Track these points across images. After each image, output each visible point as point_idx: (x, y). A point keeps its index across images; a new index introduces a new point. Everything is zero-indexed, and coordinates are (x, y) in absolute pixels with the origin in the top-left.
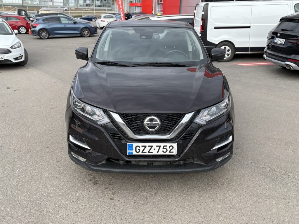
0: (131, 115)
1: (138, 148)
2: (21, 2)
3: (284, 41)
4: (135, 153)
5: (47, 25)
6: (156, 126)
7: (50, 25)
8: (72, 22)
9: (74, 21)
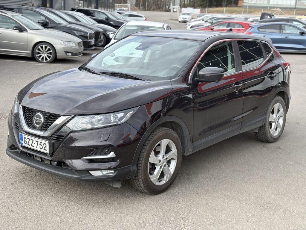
2: (293, 3)
4: (24, 145)
5: (262, 35)
6: (40, 123)
7: (266, 35)
8: (299, 32)
9: (302, 31)
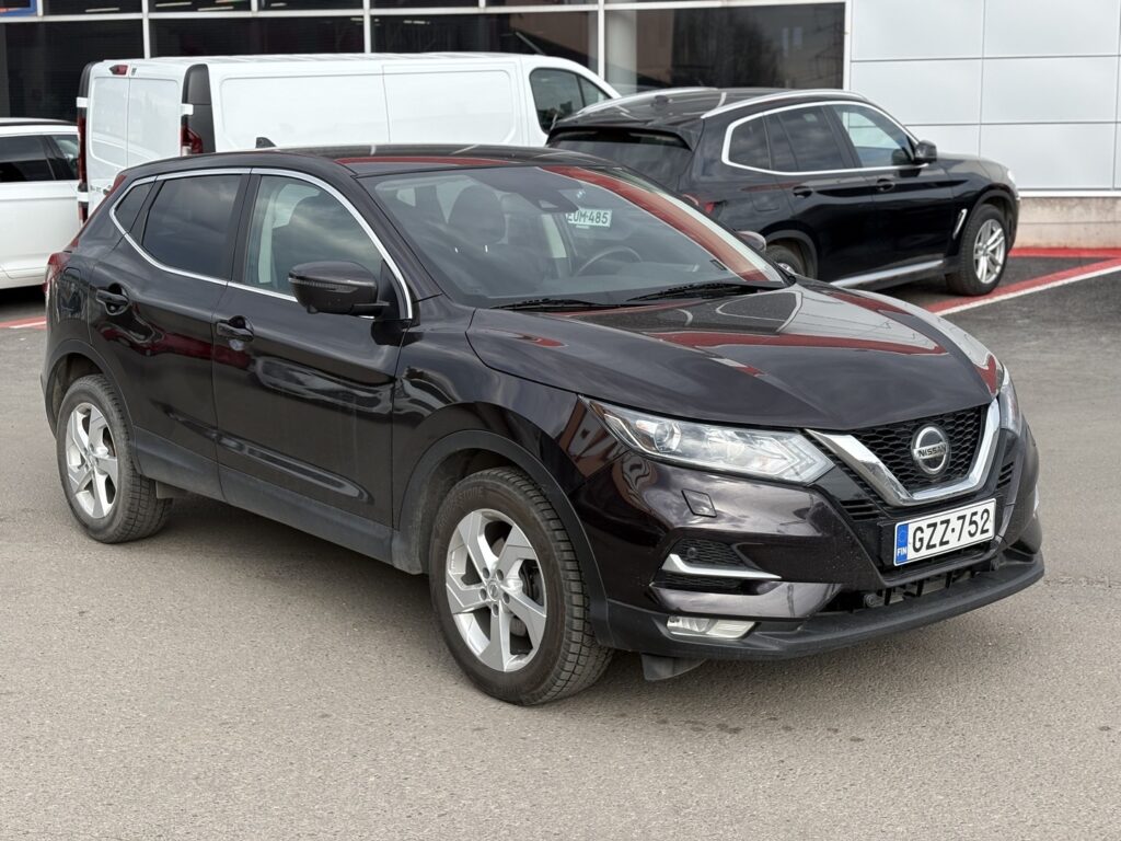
0: (879, 432)
1: (919, 534)
3: (609, 217)
4: (912, 556)
6: (941, 457)
